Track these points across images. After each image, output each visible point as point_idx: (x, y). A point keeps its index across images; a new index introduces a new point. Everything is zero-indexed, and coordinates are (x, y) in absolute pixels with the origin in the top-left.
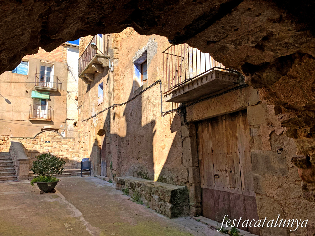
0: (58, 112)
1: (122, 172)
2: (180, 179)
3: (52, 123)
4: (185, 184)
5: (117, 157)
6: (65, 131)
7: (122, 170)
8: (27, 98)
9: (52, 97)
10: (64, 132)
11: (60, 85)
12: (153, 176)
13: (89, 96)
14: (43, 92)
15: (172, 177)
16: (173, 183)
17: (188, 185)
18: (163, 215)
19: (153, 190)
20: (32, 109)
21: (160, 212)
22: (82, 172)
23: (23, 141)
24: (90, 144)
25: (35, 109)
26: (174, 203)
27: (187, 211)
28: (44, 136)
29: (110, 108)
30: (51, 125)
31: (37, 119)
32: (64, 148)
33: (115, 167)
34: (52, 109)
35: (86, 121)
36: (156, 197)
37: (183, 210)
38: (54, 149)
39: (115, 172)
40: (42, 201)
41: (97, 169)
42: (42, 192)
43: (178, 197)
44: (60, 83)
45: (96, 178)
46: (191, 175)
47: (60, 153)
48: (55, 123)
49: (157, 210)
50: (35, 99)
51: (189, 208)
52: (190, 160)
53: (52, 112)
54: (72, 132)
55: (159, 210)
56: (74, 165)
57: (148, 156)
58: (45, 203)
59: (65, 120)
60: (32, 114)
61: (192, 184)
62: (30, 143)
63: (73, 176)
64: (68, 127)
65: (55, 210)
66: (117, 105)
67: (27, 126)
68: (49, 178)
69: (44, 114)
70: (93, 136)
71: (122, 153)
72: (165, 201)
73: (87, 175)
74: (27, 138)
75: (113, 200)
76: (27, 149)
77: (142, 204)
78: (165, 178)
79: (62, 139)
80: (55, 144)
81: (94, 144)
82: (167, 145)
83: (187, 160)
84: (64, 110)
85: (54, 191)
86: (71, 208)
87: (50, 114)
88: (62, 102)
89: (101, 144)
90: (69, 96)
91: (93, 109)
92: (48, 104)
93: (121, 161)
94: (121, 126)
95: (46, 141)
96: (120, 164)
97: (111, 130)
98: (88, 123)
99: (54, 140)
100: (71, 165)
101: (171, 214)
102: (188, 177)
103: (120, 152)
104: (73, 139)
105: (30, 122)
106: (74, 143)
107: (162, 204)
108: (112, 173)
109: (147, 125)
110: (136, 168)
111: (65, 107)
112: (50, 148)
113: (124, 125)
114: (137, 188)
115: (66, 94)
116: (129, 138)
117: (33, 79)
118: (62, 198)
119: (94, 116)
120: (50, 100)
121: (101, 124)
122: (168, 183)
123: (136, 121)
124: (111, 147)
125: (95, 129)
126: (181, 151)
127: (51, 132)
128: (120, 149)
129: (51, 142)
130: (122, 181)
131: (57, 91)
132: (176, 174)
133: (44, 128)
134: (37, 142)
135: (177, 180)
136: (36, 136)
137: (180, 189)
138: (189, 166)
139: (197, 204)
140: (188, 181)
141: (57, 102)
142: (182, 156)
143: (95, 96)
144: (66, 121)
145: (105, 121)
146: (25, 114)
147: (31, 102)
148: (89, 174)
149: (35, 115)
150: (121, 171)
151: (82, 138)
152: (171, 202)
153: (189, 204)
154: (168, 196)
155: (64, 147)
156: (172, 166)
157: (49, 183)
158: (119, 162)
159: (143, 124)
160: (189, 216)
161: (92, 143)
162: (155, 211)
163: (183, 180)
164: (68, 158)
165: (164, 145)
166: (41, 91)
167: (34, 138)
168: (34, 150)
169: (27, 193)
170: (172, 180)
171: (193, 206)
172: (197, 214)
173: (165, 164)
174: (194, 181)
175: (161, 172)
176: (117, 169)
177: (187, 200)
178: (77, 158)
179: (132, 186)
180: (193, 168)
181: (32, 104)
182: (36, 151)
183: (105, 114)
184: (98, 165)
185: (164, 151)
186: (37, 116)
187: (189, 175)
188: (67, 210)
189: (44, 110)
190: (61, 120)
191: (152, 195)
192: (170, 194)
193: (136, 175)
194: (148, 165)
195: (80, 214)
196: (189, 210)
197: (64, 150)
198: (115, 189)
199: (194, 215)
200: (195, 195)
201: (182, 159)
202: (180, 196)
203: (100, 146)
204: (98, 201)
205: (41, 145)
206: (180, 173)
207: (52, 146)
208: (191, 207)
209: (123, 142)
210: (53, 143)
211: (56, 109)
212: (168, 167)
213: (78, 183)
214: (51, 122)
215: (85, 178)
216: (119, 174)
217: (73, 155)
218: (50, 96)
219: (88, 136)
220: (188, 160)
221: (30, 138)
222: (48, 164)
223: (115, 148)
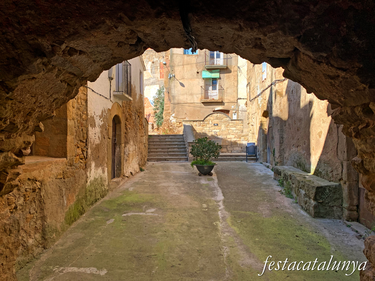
0: (229, 91)
1: (285, 161)
2: (334, 174)
3: (223, 103)
4: (339, 181)
5: (279, 143)
6: (237, 112)
7: (285, 158)
8: (198, 79)
9: (222, 75)
10: (235, 113)
11: (231, 60)
12: (310, 168)
13: (255, 71)
14: (213, 71)
15: (327, 171)
16: (328, 179)
17: (342, 182)
18: (307, 213)
19: (301, 183)
20: (204, 90)
21: (306, 209)
22: (247, 157)
23: (194, 124)
24: (257, 127)
25: (206, 90)
26: (319, 201)
27: (338, 213)
28: (212, 118)
29: (272, 84)
30: (223, 106)
31: (208, 101)
32: (232, 131)
33: (277, 155)
34: (222, 89)
35: (253, 101)
36: (303, 192)
37: (333, 211)
38: (222, 132)
39: (277, 160)
40: (197, 182)
41: (262, 155)
42: (201, 174)
43: (326, 195)
44: (230, 58)
45: (262, 165)
46: (345, 171)
47: (229, 137)
48: (226, 104)
49: (303, 207)
50: (206, 80)
51: (342, 210)
52: (344, 152)
53: (223, 92)
54: (244, 112)
55: (305, 207)
56: (243, 149)
57: (306, 144)
58: (198, 184)
59: (236, 99)
60: (204, 95)
61: (345, 181)
62: (200, 126)
63: (239, 160)
64: (240, 107)
65: (203, 191)
66: (279, 80)
67: (200, 108)
68: (206, 161)
69: (214, 95)
70: (258, 118)
71: (284, 139)
72: (310, 198)
73: (254, 160)
74: (197, 121)
75: (263, 190)
76: (197, 131)
77: (291, 198)
78: (320, 172)
79: (230, 121)
80: (223, 127)
81: (260, 127)
82: (323, 132)
83: (341, 152)
84: (235, 88)
85: (211, 175)
86: (217, 192)
87: (220, 94)
88: (233, 80)
89: (266, 127)
90: (240, 71)
91: (259, 86)
92: (219, 84)
93: (283, 148)
94: (284, 107)
95: (214, 124)
96: (282, 151)
97: (273, 111)
98: (255, 102)
99: (222, 122)
100: (240, 149)
101: (314, 213)
102: (342, 172)
103: (282, 138)
104: (241, 121)
105: (202, 104)
106: (243, 125)
107: (307, 201)
108: (275, 161)
109: (306, 106)
110: (296, 157)
111: (236, 85)
112: (218, 131)
113: (286, 105)
114: (290, 180)
115: (237, 70)
116: (290, 122)
117: (203, 58)
118: (215, 181)
119: (259, 95)
120: (220, 78)
121: (265, 104)
122: (323, 178)
123: (297, 100)
124: (274, 131)
125: (260, 110)
126: (336, 140)
127: (219, 114)
128: (282, 134)
129: (219, 125)
130: (278, 171)
131: (227, 68)
132: (331, 168)
133: (216, 110)
134: (206, 125)
135: (331, 175)
136: (204, 119)
137: (330, 186)
138: (344, 159)
139: (351, 207)
140: (342, 178)
141: (228, 80)
142: (336, 146)
143: (260, 71)
144: (237, 101)
145: (268, 100)
146: (198, 96)
147: (202, 83)
148: (256, 160)
149: (206, 97)
150: (283, 159)
151: (251, 120)
152: (315, 199)
153: (342, 205)
154: (312, 192)
155: (232, 129)
156: (328, 158)
157: (206, 167)
158: (282, 148)
159: (302, 104)
160: (340, 219)
161: (259, 126)
162: (301, 207)
163: (338, 176)
164: (237, 141)
165: (321, 132)
166: (211, 70)
167: (203, 121)
168: (203, 133)
169: (189, 173)
170: (327, 175)
171: (346, 209)
172: (350, 219)
173: (321, 155)
174: (348, 178)
175: (318, 164)
176: (279, 157)
177: (340, 200)
178: (246, 141)
179: (286, 177)
180: (349, 162)
181: (203, 85)
182: (206, 134)
183: (268, 92)
184: (264, 151)
185: (321, 139)
186: (208, 97)
187: (343, 170)
188: (213, 193)
189: (214, 91)
190: (232, 100)
191: (300, 190)
192: (314, 191)
193: (296, 165)
194: (305, 155)
195: (222, 198)
196: (342, 213)
197: (232, 133)
198: (272, 179)
199: (346, 218)
200: (348, 196)
201: (338, 151)
202: (330, 195)
203: (266, 129)
204: (247, 188)
205: (210, 128)
206: (334, 168)
207: (220, 129)
208: (343, 209)
209: (285, 125)
210: (221, 126)
211: (227, 88)
212: (324, 159)
213: (239, 168)
214: (221, 103)
215: (249, 164)
216: (281, 163)
217: (242, 138)
218: (221, 75)
219: (255, 118)
220: (343, 152)
221: (199, 121)
222: (204, 148)
223: (277, 133)
